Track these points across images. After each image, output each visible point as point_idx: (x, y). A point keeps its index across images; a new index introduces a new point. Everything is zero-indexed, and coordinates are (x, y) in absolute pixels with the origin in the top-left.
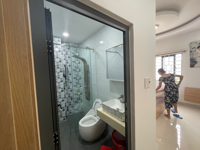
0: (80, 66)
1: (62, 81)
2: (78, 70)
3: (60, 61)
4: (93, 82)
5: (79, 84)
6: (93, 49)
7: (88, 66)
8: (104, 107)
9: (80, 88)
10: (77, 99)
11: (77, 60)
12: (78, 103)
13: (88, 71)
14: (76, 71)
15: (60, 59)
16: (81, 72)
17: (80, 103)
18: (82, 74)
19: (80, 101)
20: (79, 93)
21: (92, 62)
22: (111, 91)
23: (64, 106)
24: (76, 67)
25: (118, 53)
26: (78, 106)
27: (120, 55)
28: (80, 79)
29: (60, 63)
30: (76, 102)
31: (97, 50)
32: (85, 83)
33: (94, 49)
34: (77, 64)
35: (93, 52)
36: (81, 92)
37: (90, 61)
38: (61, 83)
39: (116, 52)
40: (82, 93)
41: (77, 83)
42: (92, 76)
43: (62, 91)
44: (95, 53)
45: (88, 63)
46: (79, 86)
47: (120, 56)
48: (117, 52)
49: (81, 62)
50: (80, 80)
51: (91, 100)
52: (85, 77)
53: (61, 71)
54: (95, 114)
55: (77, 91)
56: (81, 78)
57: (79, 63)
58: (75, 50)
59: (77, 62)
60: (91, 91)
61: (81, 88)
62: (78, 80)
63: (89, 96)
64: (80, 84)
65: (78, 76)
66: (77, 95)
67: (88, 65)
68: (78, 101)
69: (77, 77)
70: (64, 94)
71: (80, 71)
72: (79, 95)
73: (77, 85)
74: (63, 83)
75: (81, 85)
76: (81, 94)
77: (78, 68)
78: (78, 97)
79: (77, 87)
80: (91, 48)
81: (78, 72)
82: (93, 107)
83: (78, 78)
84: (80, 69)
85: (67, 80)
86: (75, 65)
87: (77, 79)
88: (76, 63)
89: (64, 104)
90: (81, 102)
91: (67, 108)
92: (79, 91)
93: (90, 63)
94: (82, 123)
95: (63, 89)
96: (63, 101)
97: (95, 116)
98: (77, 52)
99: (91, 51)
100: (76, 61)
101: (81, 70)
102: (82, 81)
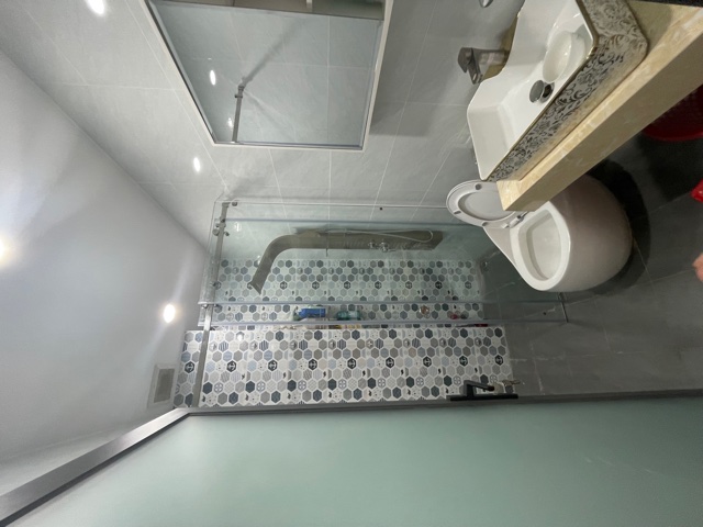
0: (301, 260)
1: (356, 335)
2: (316, 271)
3: (280, 336)
4: (370, 216)
5: (370, 271)
6: (225, 206)
7: (300, 231)
8: (503, 172)
9: (386, 266)
10: (426, 279)
11: (277, 271)
12: (442, 278)
13: (321, 234)
14: (320, 278)
15: (269, 335)
16: (325, 261)
17: (445, 271)
18: (333, 258)
19: (437, 271)
20: (407, 271)
21: (283, 214)
22: (421, 130)
23: (449, 330)
24: (303, 279)
25: (241, 88)
26: (456, 279)
27: (249, 79)
28: (351, 264)
29: (287, 339)
30: (439, 286)
31: (226, 186)
32: (368, 248)
33: (225, 199)
34: (293, 271)
35: (235, 204)
36: (402, 264)
37: (280, 224)
38: (363, 338)
39: (239, 97)
40: (406, 261)
41: (366, 279)
42: (345, 217)
43: (393, 335)
44: (240, 200)
45: (288, 230)
46: (378, 272)
47: (256, 78)
48: (237, 92)
49: (283, 256)
50: (357, 266)
51: (443, 229)
52: (347, 247)
53: (318, 336)
54: (512, 218)
55: (396, 278)
56: (346, 260)
57: (289, 264)
58: (239, 279)
59: (285, 271)
60: (406, 228)
61: (386, 261)
62: (355, 271)
63: (426, 237)
64: (373, 264)
65: (339, 271)
66: (412, 278)
67: (295, 231)
68: (434, 278)
69: (344, 277)
70: (406, 330)
71: (320, 264)
72: (415, 271)
73: (374, 278)
74: (362, 331)
75: (377, 260)
76: (410, 264)
77: (308, 271)
78: (420, 276)
79: (382, 278)
80: (218, 215)
81: (324, 271)
82: (479, 223)
83: (347, 271)
84: (312, 264)
85: (353, 314)
86: (297, 281)
87: (351, 278)
88: (288, 278)
89: (441, 329)
90: (440, 264)
91: (455, 317)
92: (400, 271)
93: (288, 224)
94: (542, 277)
95: (387, 331)
96: (429, 334)
97: (521, 218)
98: (244, 271)
99: (232, 213)
100: (281, 277)
101: (316, 260)
102: (362, 258)
